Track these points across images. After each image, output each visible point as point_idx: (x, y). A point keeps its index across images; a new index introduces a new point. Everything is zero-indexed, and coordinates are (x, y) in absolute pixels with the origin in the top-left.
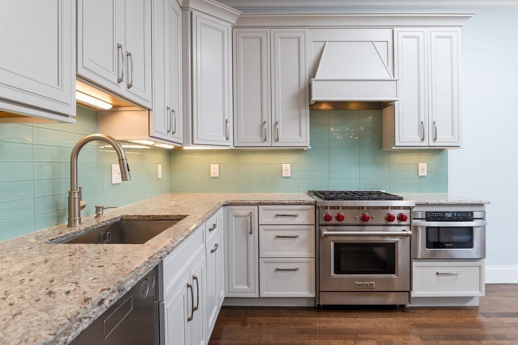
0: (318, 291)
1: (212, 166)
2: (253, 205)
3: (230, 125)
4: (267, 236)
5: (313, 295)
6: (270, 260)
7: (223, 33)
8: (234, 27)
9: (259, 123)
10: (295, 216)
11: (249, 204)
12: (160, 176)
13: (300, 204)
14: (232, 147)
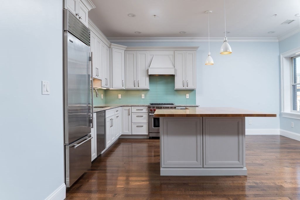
0: (149, 133)
1: (119, 95)
2: (130, 106)
3: (124, 82)
4: (134, 116)
5: (147, 134)
6: (135, 123)
7: (121, 53)
8: (125, 51)
9: (133, 81)
10: (142, 110)
11: (129, 106)
12: (102, 98)
13: (143, 106)
14: (124, 89)
